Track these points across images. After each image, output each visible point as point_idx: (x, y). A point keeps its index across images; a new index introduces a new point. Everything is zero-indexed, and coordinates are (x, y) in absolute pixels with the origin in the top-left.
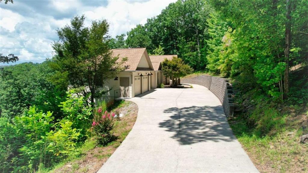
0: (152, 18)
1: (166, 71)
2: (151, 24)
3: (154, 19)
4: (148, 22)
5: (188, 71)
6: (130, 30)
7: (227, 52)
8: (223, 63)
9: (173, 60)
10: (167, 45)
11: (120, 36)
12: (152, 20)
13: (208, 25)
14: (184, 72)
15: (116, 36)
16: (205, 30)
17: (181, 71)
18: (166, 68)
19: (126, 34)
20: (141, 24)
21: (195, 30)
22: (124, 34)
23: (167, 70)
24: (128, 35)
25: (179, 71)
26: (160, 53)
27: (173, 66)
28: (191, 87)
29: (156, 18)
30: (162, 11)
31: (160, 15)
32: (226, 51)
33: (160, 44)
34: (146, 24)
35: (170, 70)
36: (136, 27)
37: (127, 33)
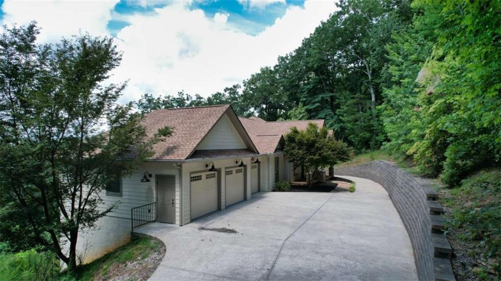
0: (287, 55)
1: (292, 154)
2: (285, 64)
3: (291, 56)
4: (279, 63)
5: (342, 155)
6: (250, 78)
7: (432, 109)
8: (422, 137)
9: (309, 131)
10: (313, 101)
11: (231, 88)
12: (287, 58)
13: (388, 57)
14: (332, 156)
15: (225, 88)
16: (384, 68)
17: (325, 154)
18: (293, 148)
19: (242, 85)
20: (268, 67)
21: (367, 71)
22: (238, 85)
23: (295, 151)
24: (245, 86)
25: (320, 155)
26: (301, 116)
27: (306, 144)
28: (352, 190)
29: (294, 54)
30: (303, 41)
31: (299, 48)
32: (429, 108)
33: (301, 100)
34: (277, 66)
35: (301, 151)
36: (260, 72)
37: (244, 83)
